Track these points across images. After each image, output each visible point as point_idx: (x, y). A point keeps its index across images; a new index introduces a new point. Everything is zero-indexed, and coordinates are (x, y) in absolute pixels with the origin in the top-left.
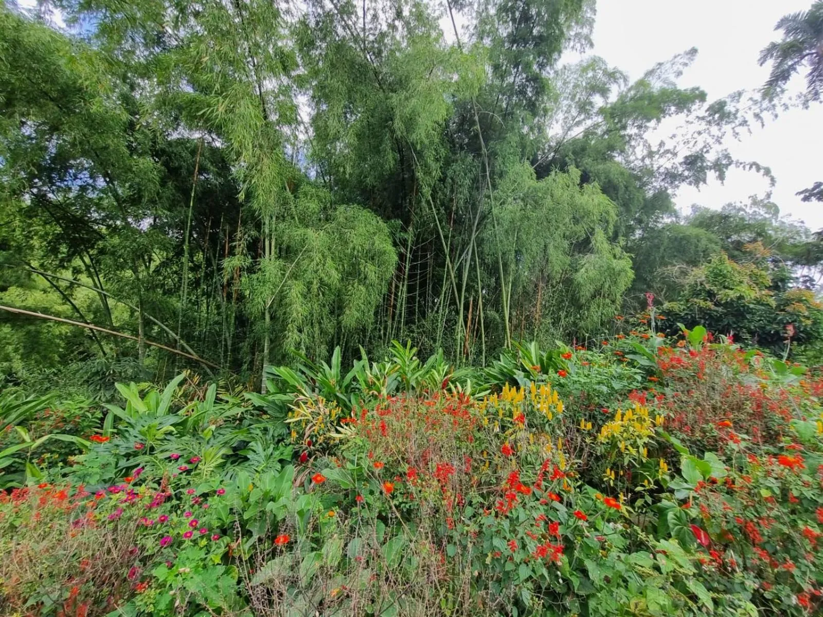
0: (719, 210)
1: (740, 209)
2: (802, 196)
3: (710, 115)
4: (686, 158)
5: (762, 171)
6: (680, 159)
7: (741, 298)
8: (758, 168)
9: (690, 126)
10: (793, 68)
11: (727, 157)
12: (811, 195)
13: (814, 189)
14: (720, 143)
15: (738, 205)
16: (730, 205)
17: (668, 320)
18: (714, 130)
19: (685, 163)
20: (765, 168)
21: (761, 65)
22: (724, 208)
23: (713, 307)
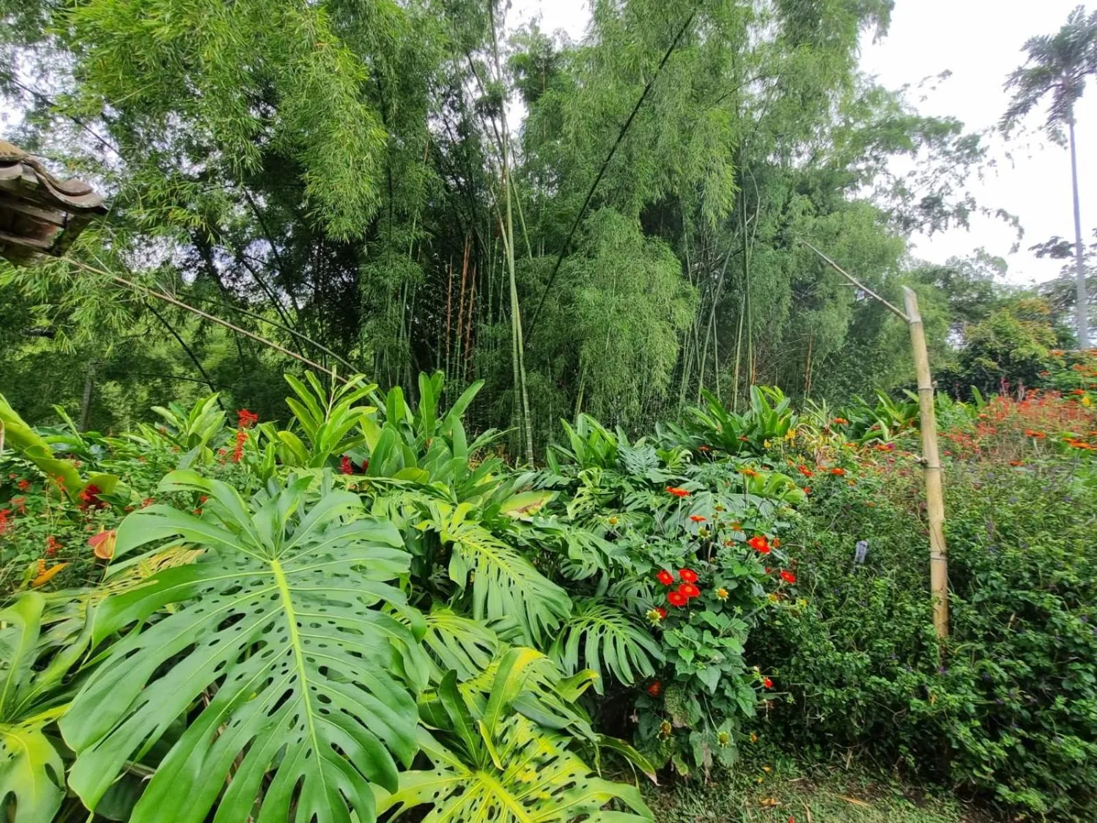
0: (942, 263)
1: (965, 264)
2: (1036, 251)
3: (958, 150)
4: (924, 200)
5: (1011, 220)
6: (917, 201)
7: (1034, 356)
8: (1006, 216)
9: (932, 162)
10: (1034, 100)
11: (972, 201)
12: (1045, 251)
13: (1048, 244)
14: (962, 185)
15: (963, 258)
16: (953, 258)
17: (946, 382)
18: (960, 168)
19: (921, 206)
20: (1013, 217)
21: (1005, 91)
22: (948, 262)
23: (998, 368)
